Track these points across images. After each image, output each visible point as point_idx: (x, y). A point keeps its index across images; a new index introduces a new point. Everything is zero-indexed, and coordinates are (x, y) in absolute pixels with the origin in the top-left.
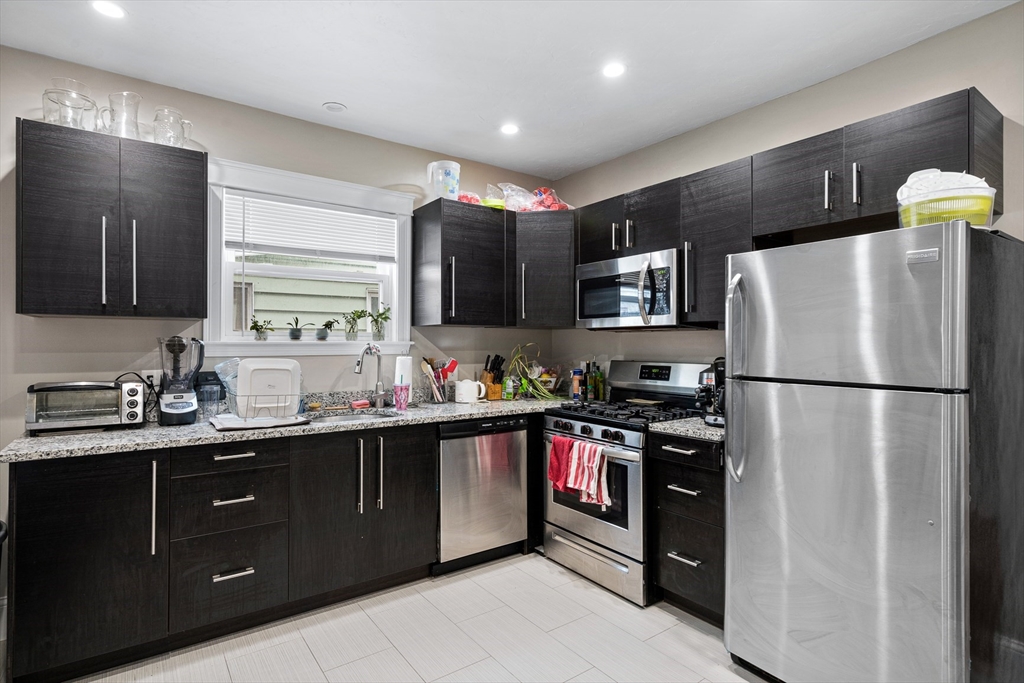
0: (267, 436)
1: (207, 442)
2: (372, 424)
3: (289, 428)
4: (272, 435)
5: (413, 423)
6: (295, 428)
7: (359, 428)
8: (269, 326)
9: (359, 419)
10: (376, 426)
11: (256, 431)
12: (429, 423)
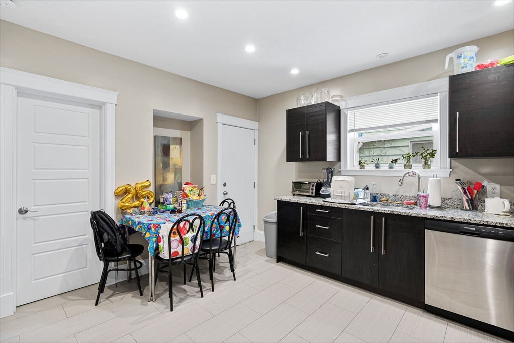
0: (332, 206)
1: (314, 204)
2: (378, 210)
3: (341, 205)
4: (334, 206)
5: (403, 214)
6: (343, 205)
7: (371, 210)
8: (366, 163)
9: (391, 208)
10: (380, 211)
11: (329, 203)
12: (415, 217)
